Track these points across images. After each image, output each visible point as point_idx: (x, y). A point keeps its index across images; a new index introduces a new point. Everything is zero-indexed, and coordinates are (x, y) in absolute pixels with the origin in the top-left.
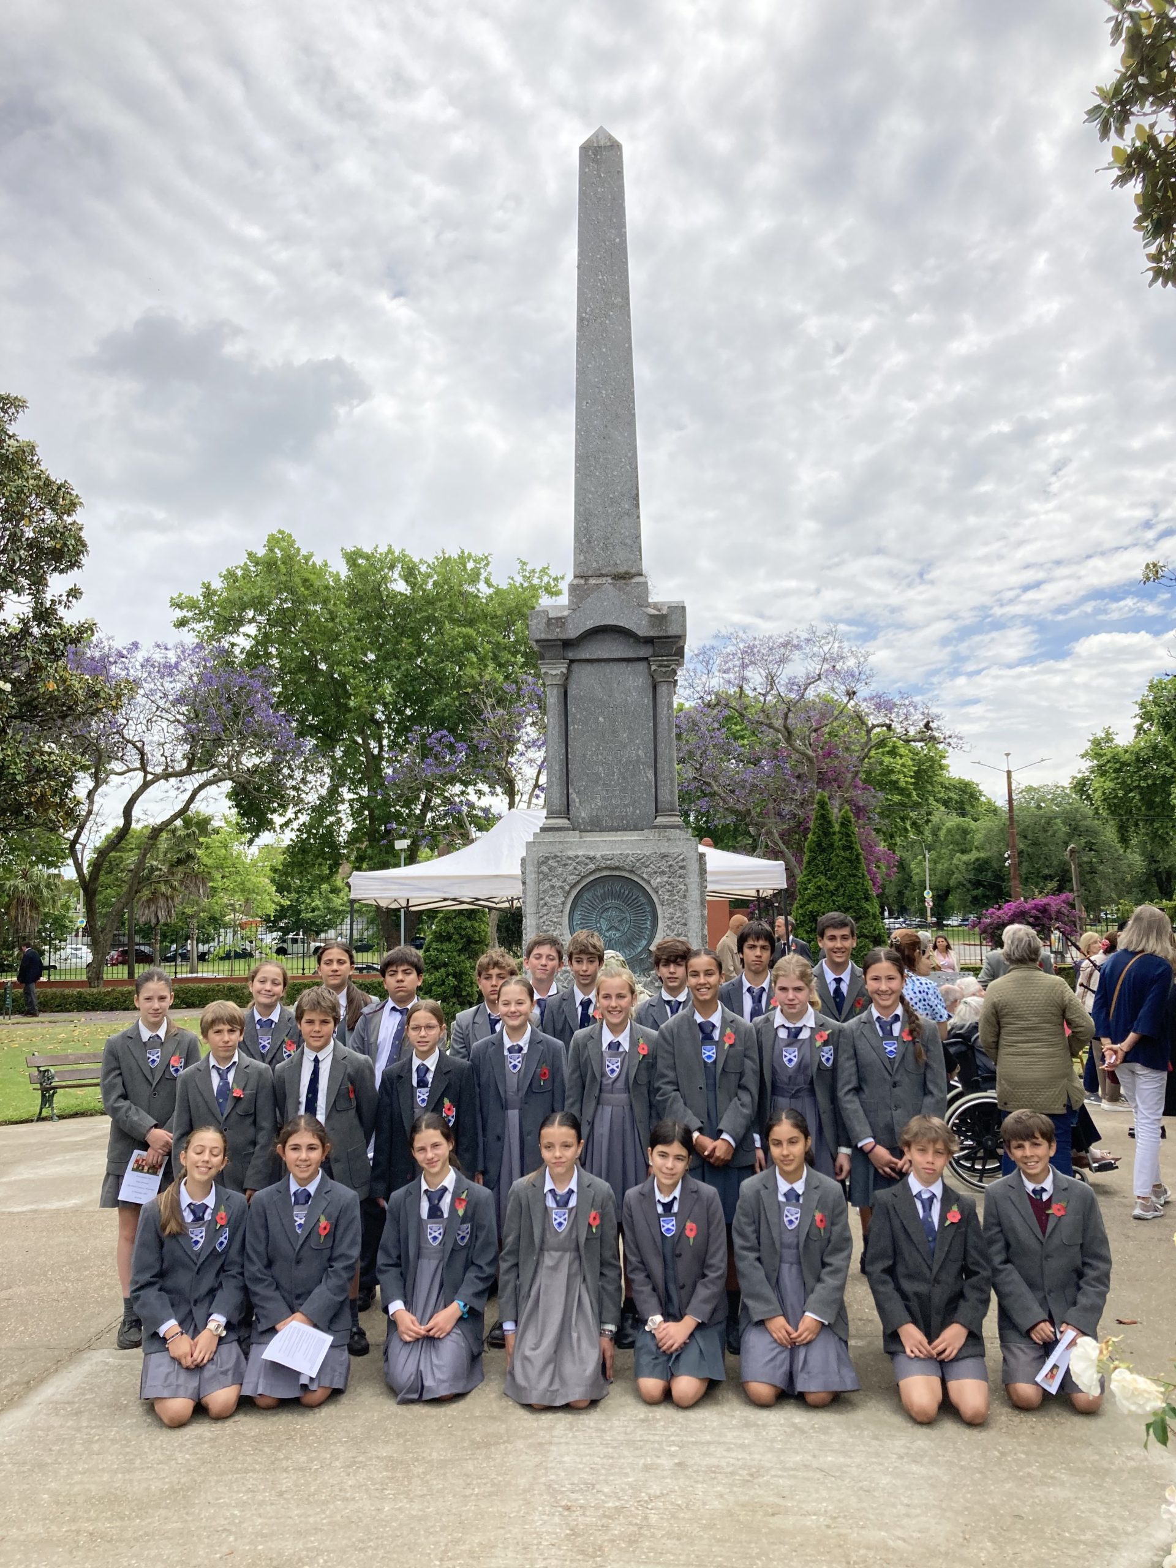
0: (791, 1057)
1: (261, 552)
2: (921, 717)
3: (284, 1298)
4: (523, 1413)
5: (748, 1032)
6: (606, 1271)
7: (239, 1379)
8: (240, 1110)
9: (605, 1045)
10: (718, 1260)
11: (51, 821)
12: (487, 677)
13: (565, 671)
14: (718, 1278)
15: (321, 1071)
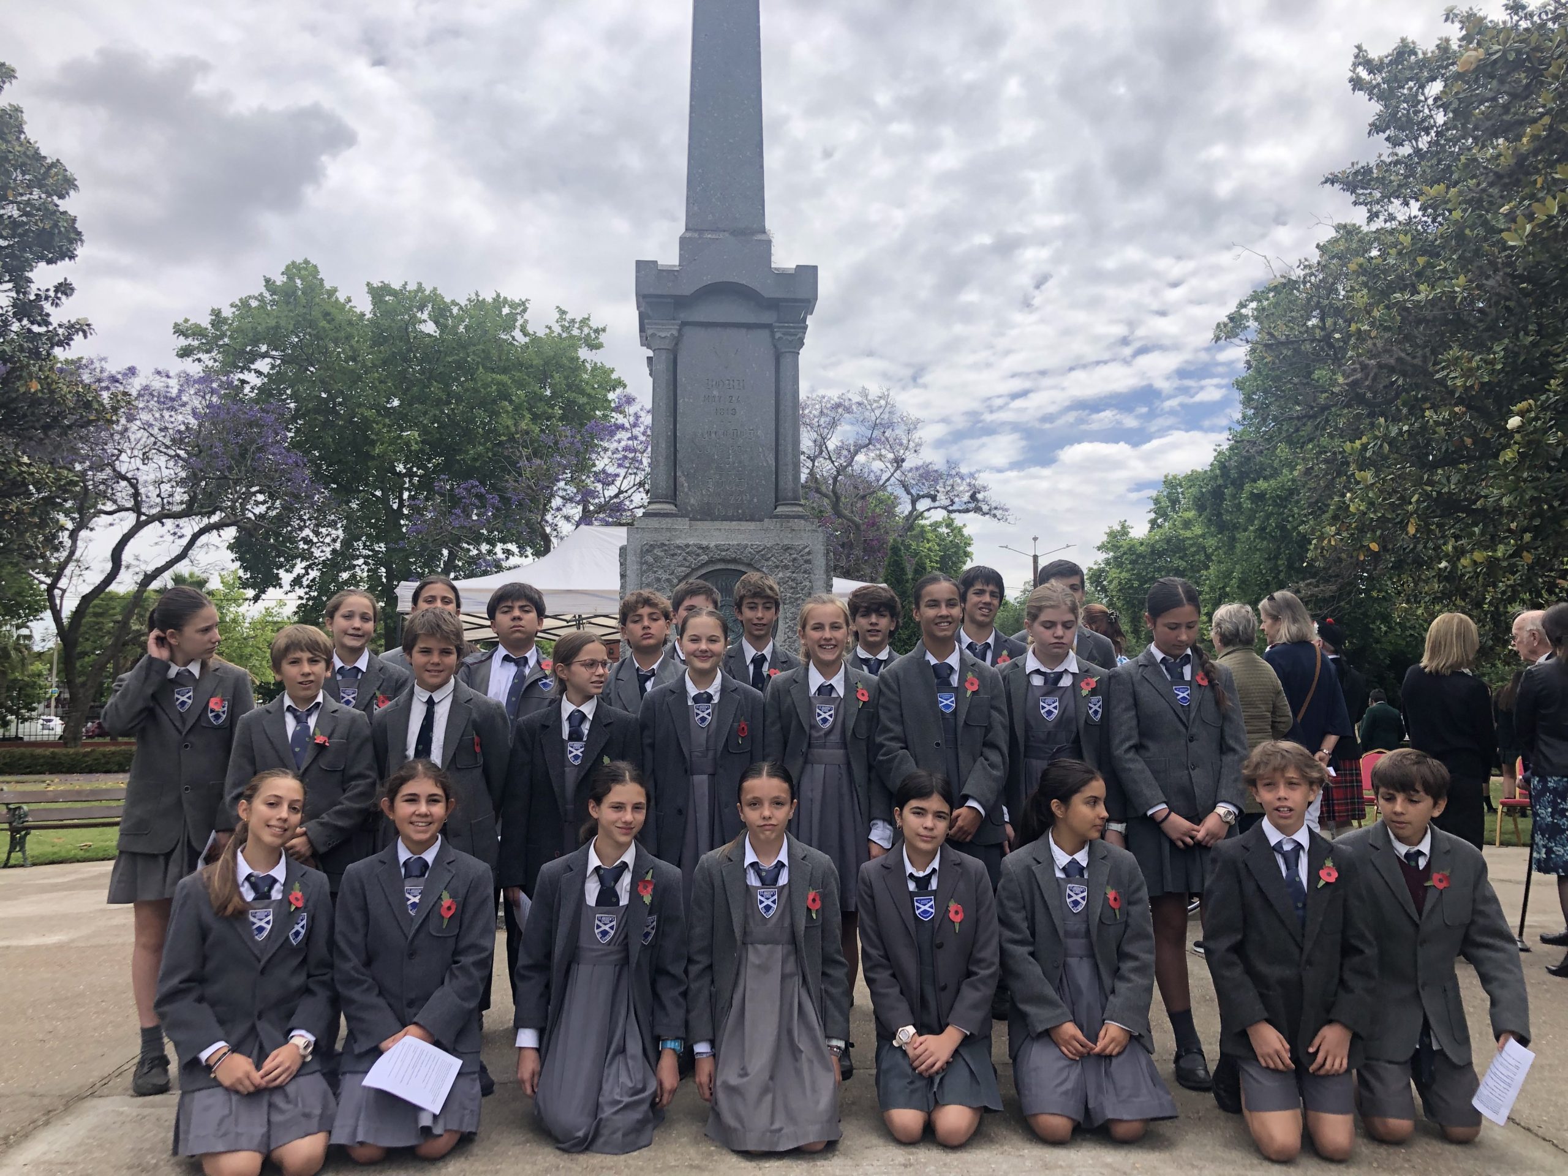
0: (1050, 708)
1: (280, 280)
2: (967, 488)
3: (390, 1005)
4: (734, 1159)
5: (994, 676)
6: (830, 971)
7: (326, 1125)
8: (323, 763)
9: (813, 690)
10: (990, 953)
11: (29, 547)
12: (523, 425)
13: (675, 333)
14: (991, 976)
15: (437, 716)
